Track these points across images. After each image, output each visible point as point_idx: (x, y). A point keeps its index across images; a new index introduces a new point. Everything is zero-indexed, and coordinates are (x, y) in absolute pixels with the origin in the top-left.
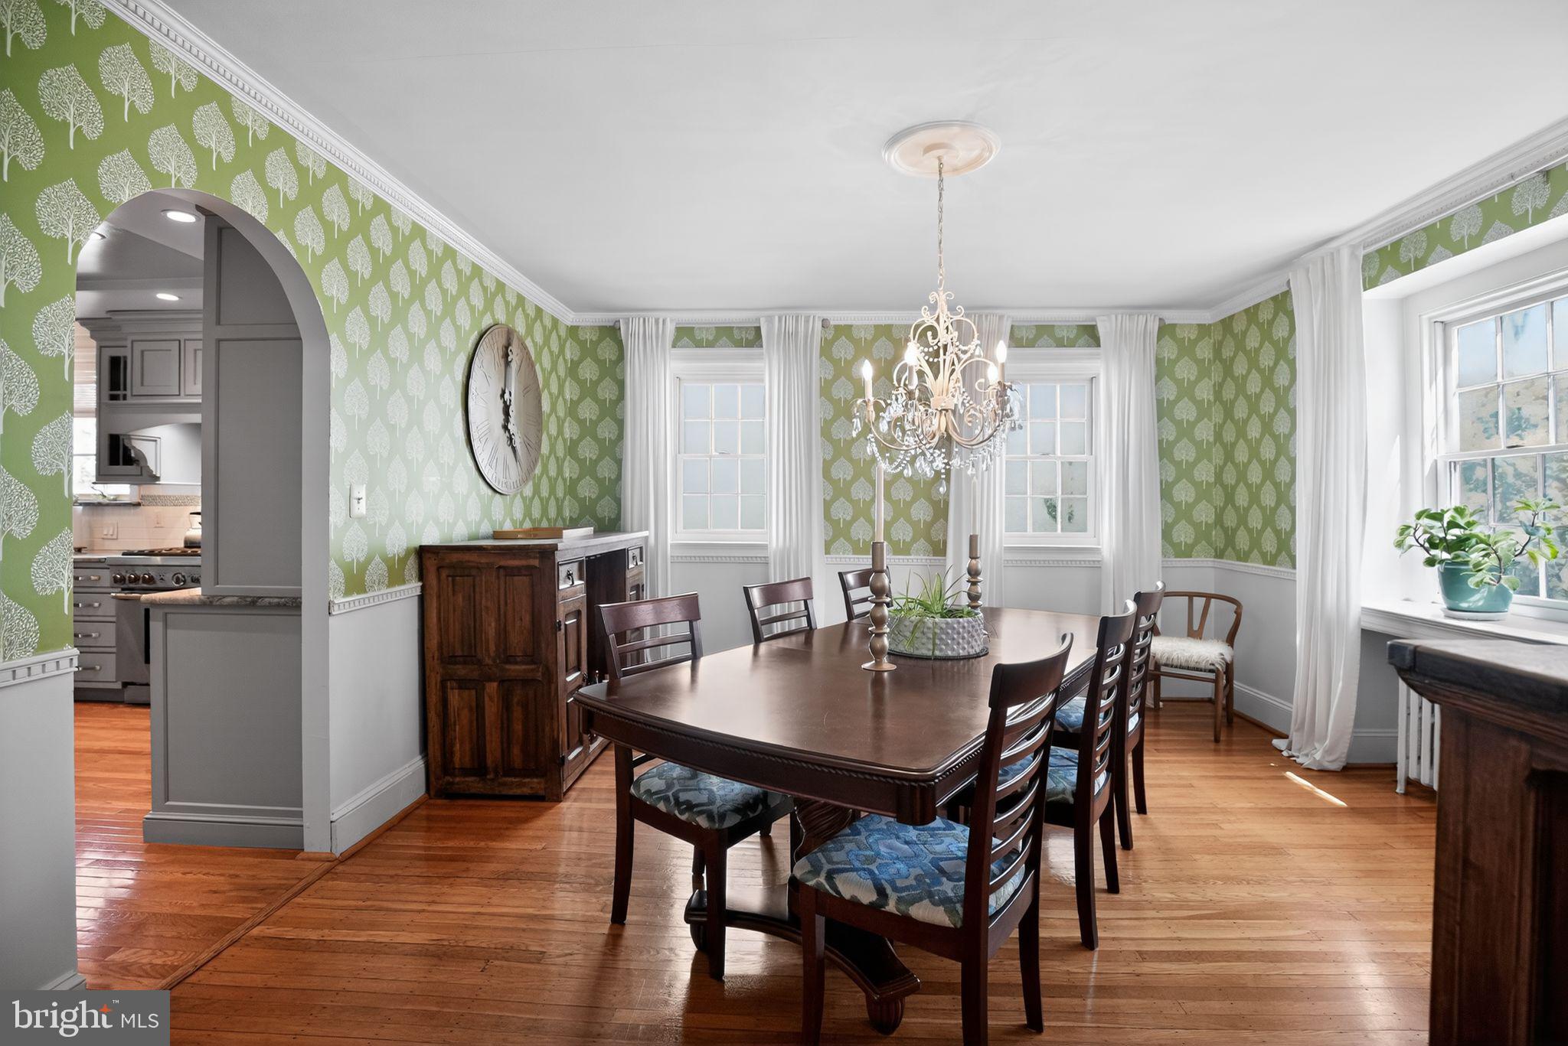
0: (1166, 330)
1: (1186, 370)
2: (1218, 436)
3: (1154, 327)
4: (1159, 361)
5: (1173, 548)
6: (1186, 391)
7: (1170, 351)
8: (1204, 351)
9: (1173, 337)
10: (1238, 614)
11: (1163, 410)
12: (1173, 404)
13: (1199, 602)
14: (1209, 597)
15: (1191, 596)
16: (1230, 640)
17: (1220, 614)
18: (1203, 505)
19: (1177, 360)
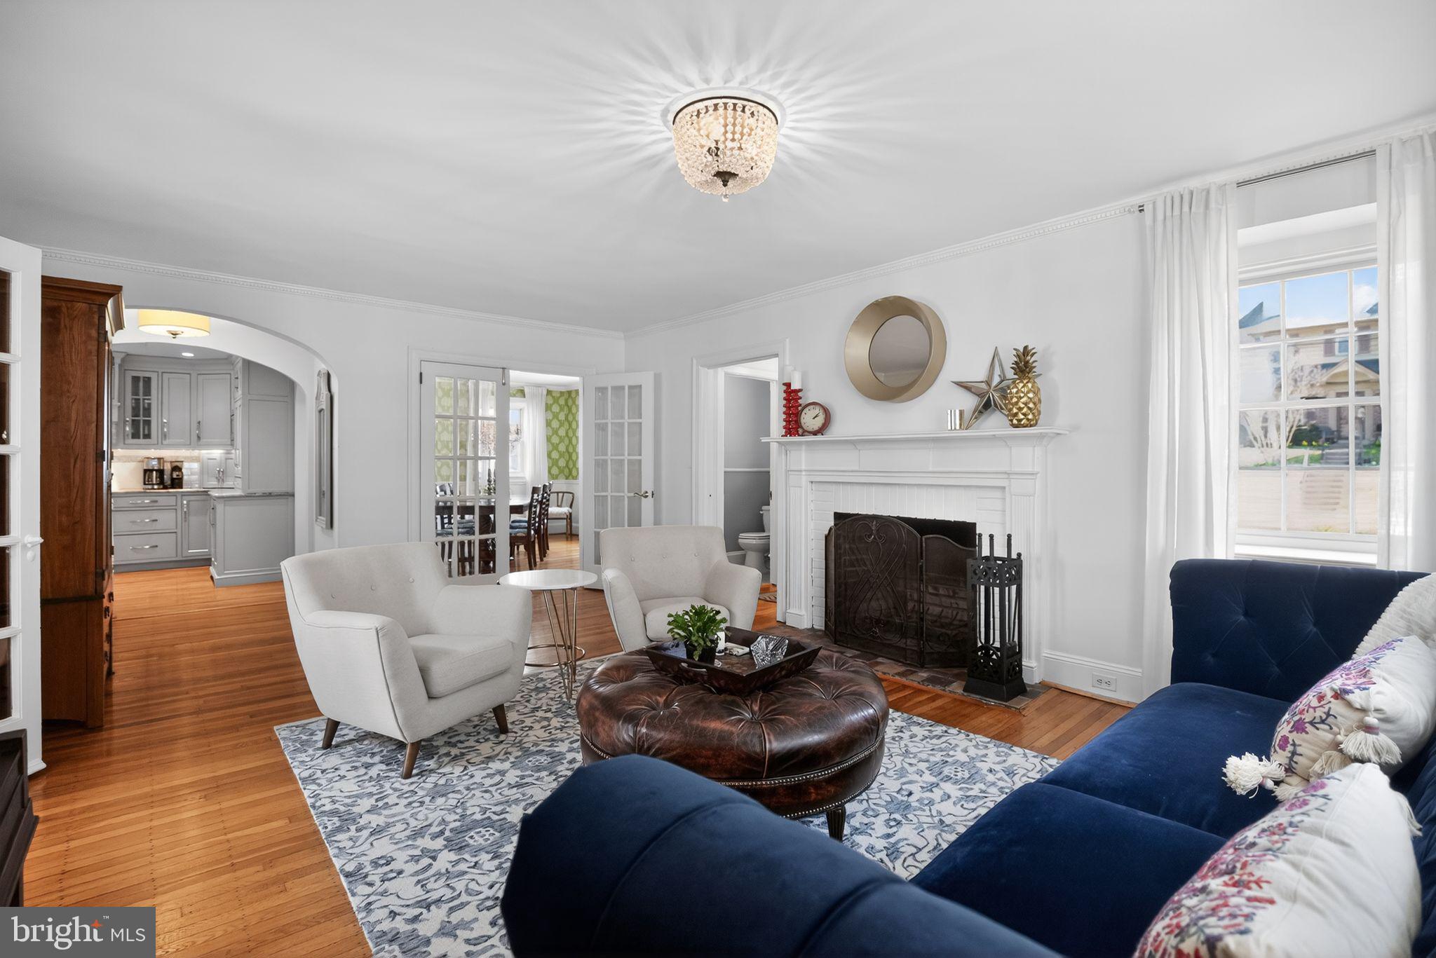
0: (549, 392)
1: (556, 408)
2: (567, 433)
3: (545, 392)
4: (547, 404)
5: (552, 476)
6: (556, 416)
7: (550, 401)
8: (562, 402)
9: (551, 395)
10: (573, 497)
11: (548, 424)
12: (551, 421)
13: (560, 495)
14: (564, 493)
15: (558, 493)
16: (571, 507)
17: (568, 497)
18: (562, 459)
19: (553, 404)
